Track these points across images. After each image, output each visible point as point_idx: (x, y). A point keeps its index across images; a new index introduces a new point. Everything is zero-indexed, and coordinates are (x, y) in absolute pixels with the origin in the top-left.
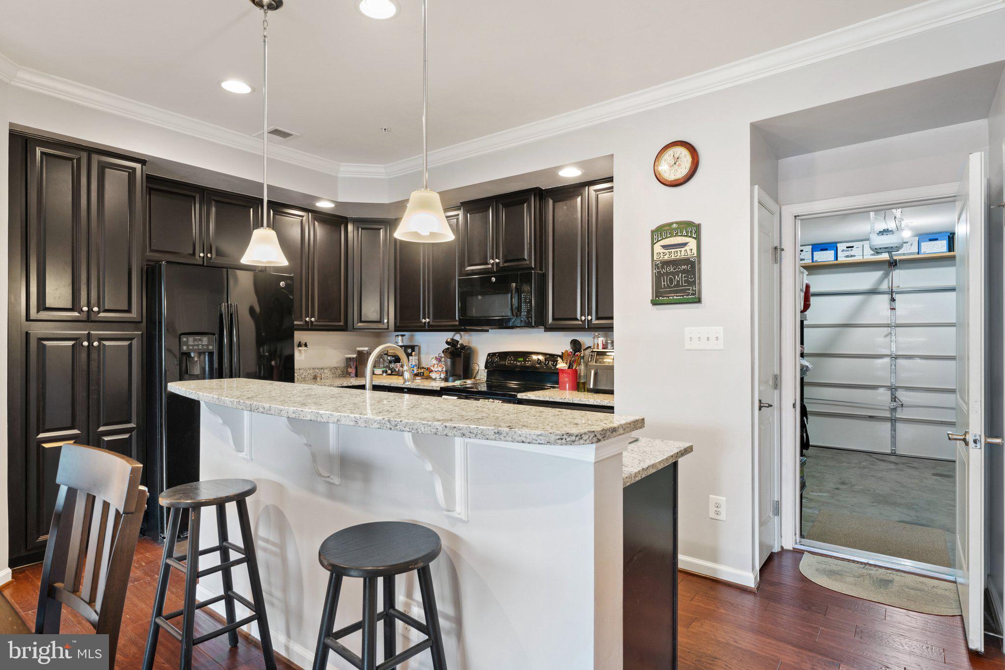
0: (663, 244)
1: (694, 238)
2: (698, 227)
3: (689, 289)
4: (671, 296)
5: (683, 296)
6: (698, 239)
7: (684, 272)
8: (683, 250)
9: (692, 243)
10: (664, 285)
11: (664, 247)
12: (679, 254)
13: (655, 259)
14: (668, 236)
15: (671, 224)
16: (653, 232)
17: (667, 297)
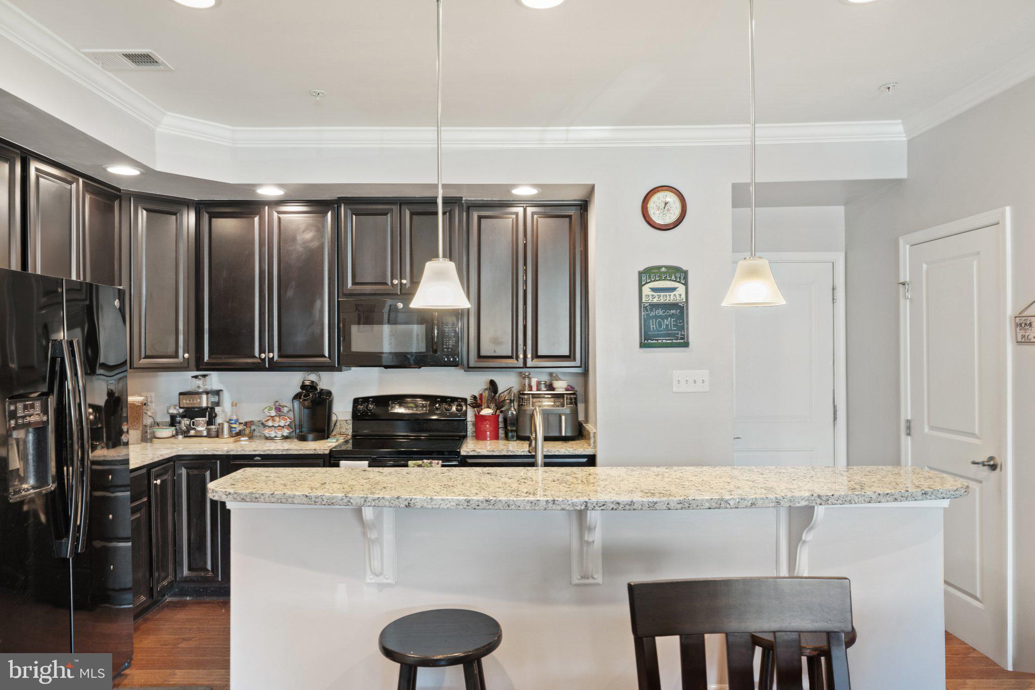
0: (651, 287)
1: (682, 283)
2: (686, 273)
3: (678, 334)
4: (661, 340)
5: (672, 340)
6: (686, 284)
7: (672, 316)
8: (672, 294)
9: (681, 289)
10: (653, 328)
11: (654, 290)
12: (668, 298)
13: (644, 301)
14: (657, 279)
15: (659, 267)
16: (640, 273)
17: (656, 340)
